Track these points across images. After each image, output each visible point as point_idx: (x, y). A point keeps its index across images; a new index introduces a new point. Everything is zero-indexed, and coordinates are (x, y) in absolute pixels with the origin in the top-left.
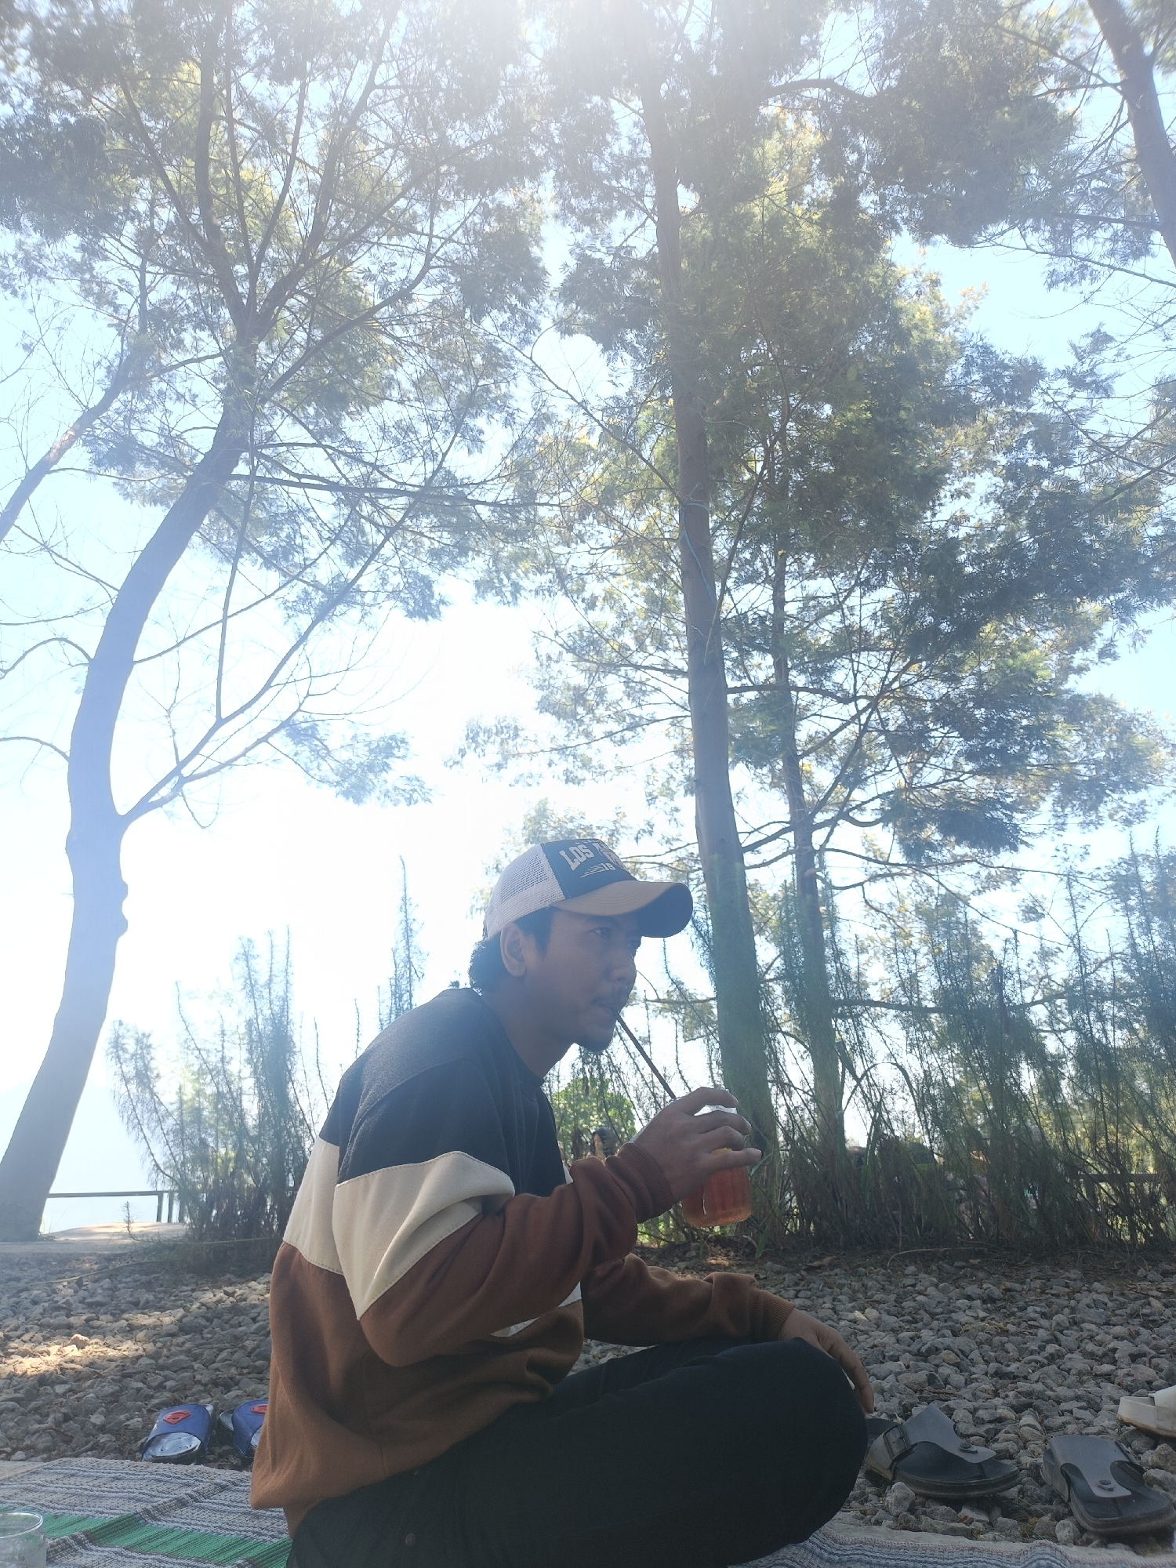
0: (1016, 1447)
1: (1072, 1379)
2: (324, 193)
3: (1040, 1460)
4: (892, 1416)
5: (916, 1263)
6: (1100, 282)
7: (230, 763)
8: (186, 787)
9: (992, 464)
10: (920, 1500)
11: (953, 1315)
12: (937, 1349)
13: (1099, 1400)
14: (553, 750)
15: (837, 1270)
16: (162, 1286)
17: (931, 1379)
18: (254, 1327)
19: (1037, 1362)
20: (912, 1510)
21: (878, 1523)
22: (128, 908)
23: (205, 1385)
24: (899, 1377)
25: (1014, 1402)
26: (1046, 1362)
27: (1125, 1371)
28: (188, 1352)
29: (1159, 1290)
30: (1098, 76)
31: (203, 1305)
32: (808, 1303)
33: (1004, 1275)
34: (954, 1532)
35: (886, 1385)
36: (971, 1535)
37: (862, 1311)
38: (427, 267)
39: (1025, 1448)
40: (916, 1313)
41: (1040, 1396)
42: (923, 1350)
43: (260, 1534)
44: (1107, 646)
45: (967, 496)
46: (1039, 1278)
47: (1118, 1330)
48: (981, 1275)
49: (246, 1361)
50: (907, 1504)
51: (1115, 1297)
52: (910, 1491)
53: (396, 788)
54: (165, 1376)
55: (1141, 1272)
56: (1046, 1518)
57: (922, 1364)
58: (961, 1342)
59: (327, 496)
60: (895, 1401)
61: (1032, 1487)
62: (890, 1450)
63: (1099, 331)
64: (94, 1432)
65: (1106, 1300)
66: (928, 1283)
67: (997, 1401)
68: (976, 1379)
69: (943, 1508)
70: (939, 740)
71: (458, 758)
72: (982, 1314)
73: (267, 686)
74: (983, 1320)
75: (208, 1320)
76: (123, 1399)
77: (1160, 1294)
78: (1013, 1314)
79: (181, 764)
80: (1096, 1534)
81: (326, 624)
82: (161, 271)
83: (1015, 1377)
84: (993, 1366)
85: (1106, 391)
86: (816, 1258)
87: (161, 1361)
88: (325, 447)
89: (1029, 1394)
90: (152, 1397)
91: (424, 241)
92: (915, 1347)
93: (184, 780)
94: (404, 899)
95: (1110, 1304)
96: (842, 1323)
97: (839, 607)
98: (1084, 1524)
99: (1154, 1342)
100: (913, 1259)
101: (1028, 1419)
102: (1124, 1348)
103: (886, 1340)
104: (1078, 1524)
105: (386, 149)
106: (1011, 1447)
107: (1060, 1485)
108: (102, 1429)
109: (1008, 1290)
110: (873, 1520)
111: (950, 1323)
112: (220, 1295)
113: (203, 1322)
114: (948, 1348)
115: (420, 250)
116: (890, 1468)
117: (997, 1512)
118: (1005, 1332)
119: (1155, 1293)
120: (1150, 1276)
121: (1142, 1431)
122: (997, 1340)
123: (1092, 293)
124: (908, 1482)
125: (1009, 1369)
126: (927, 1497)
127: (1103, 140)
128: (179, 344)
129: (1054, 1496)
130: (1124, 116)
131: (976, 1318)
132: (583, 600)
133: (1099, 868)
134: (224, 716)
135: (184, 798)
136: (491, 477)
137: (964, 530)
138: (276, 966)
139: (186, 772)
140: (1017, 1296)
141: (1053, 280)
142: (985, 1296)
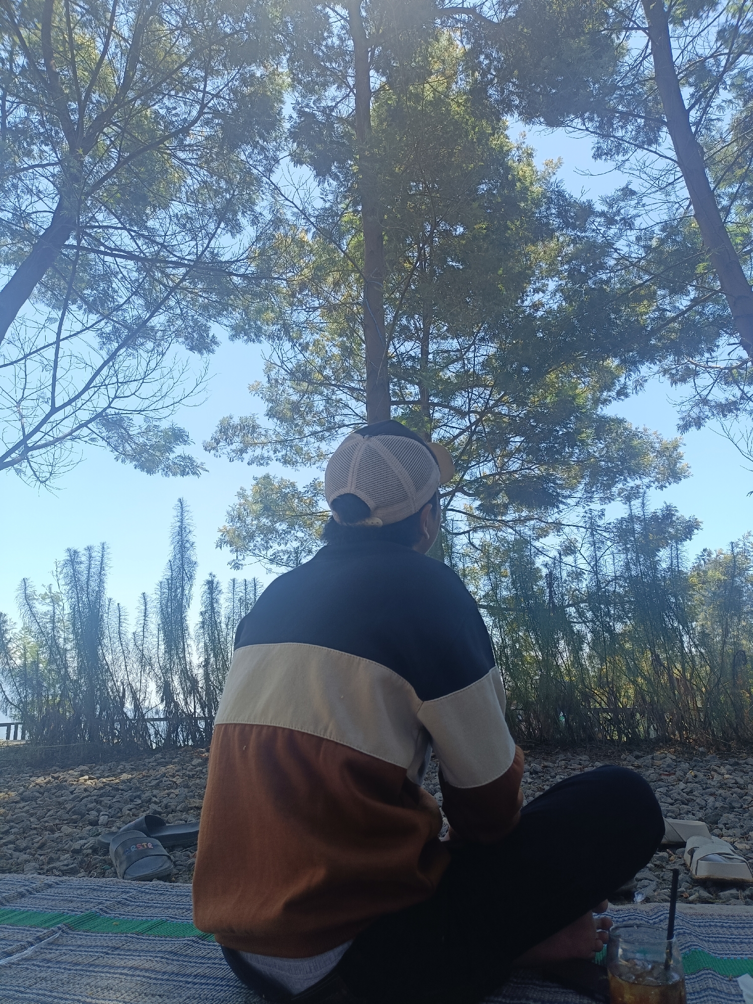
2: (131, 57)
6: (629, 155)
7: (60, 440)
8: (31, 454)
9: (559, 273)
14: (276, 442)
16: (9, 774)
18: (72, 796)
28: (27, 812)
30: (634, 22)
31: (37, 784)
33: (544, 759)
38: (201, 113)
43: (73, 911)
44: (621, 388)
45: (543, 292)
46: (564, 760)
48: (530, 759)
49: (67, 817)
53: (175, 463)
54: (10, 826)
55: (623, 756)
59: (131, 264)
63: (627, 187)
70: (519, 444)
71: (215, 445)
72: (529, 780)
73: (87, 388)
74: (530, 783)
75: (40, 793)
78: (548, 780)
79: (27, 437)
82: (17, 101)
85: (630, 225)
87: (8, 818)
88: (129, 231)
91: (200, 95)
93: (28, 449)
97: (461, 358)
105: (175, 30)
109: (545, 767)
112: (49, 778)
113: (37, 794)
115: (197, 102)
120: (628, 759)
123: (624, 161)
127: (635, 64)
128: (29, 154)
130: (649, 51)
132: (300, 345)
133: (610, 524)
134: (57, 406)
135: (29, 462)
136: (242, 257)
137: (540, 313)
138: (92, 570)
139: (30, 443)
140: (551, 770)
141: (599, 154)
142: (532, 770)
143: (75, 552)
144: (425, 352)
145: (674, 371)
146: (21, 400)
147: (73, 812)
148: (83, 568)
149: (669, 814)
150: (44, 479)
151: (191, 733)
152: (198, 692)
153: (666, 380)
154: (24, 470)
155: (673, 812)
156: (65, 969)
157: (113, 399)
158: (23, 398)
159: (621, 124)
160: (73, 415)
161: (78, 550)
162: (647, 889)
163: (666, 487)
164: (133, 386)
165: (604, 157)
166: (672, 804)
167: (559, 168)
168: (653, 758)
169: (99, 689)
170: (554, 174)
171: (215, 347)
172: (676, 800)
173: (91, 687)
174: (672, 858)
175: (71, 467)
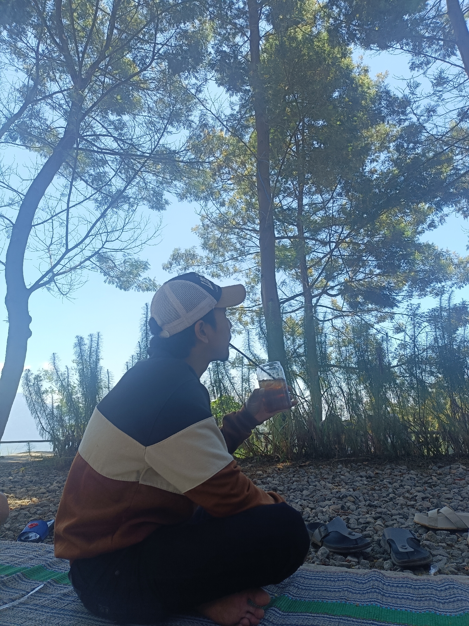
0: (373, 533)
1: (399, 507)
3: (381, 538)
4: (325, 522)
5: (342, 464)
7: (75, 268)
8: (56, 278)
9: (388, 148)
10: (331, 554)
11: (354, 483)
12: (346, 496)
13: (408, 515)
15: (311, 467)
16: (43, 475)
17: (343, 508)
19: (385, 501)
20: (328, 557)
21: (313, 563)
23: (53, 512)
24: (330, 507)
25: (374, 516)
26: (389, 501)
27: (419, 504)
29: (436, 473)
32: (298, 479)
33: (376, 468)
34: (342, 566)
35: (324, 510)
36: (349, 567)
37: (319, 482)
39: (377, 533)
40: (340, 483)
41: (385, 514)
42: (341, 496)
43: (61, 569)
44: (432, 222)
45: (377, 161)
46: (389, 469)
47: (418, 488)
48: (367, 468)
50: (326, 555)
51: (419, 476)
52: (327, 550)
53: (143, 283)
54: (37, 509)
55: (430, 467)
56: (381, 560)
57: (340, 502)
58: (356, 493)
60: (327, 516)
61: (377, 548)
62: (321, 535)
64: (5, 531)
65: (415, 477)
66: (346, 471)
67: (367, 516)
68: (361, 507)
69: (340, 557)
72: (366, 483)
73: (87, 236)
74: (366, 485)
76: (18, 518)
77: (436, 475)
78: (378, 482)
79: (53, 267)
80: (399, 566)
83: (376, 506)
84: (368, 502)
85: (434, 113)
86: (303, 462)
88: (113, 137)
89: (381, 513)
90: (31, 517)
92: (338, 495)
93: (55, 275)
95: (416, 479)
96: (310, 487)
97: (324, 207)
98: (395, 562)
99: (432, 493)
100: (341, 462)
101: (379, 522)
102: (421, 495)
103: (327, 493)
104: (393, 563)
106: (371, 533)
107: (387, 547)
108: (9, 529)
109: (377, 474)
110: (312, 561)
111: (352, 486)
114: (350, 496)
116: (320, 541)
117: (362, 557)
118: (374, 490)
119: (435, 474)
120: (433, 468)
121: (423, 526)
122: (370, 492)
123: (427, 69)
124: (327, 547)
125: (374, 503)
126: (334, 552)
127: (435, 4)
129: (385, 552)
131: (363, 484)
133: (423, 313)
134: (69, 248)
135: (55, 283)
136: (182, 150)
137: (375, 176)
138: (93, 349)
139: (55, 270)
140: (380, 476)
141: (413, 67)
142: (368, 476)
143: (81, 338)
144: (300, 205)
145: (465, 209)
146: (50, 245)
148: (86, 347)
149: (460, 508)
150: (66, 293)
153: (460, 216)
154: (52, 288)
155: (462, 506)
156: (45, 612)
157: (105, 243)
158: (51, 244)
159: (427, 45)
160: (81, 253)
161: (83, 337)
162: (441, 562)
163: (463, 287)
164: (117, 234)
165: (416, 69)
166: (461, 501)
167: (386, 78)
168: (450, 468)
170: (383, 82)
171: (167, 206)
172: (464, 498)
174: (460, 539)
175: (80, 285)
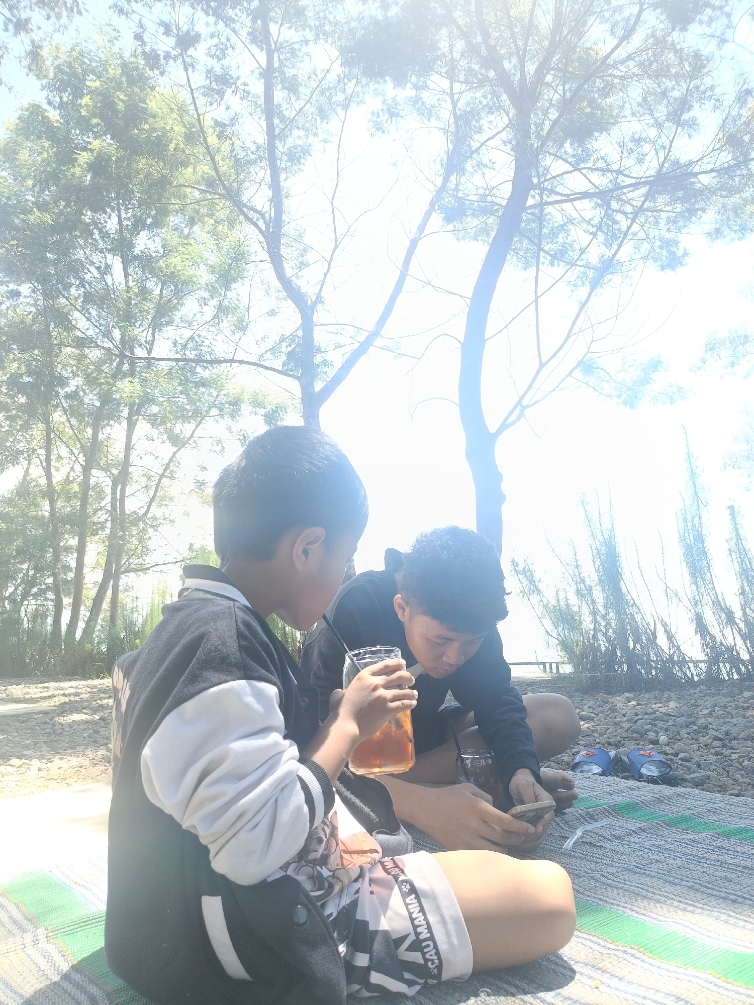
8: (526, 412)
22: (505, 487)
71: (702, 365)
73: (568, 336)
79: (521, 398)
81: (598, 290)
93: (524, 408)
94: (688, 454)
128: (479, 130)
134: (544, 361)
135: (526, 419)
139: (525, 402)
147: (632, 731)
151: (734, 667)
152: (736, 623)
157: (591, 344)
160: (559, 367)
169: (629, 623)
173: (621, 622)
